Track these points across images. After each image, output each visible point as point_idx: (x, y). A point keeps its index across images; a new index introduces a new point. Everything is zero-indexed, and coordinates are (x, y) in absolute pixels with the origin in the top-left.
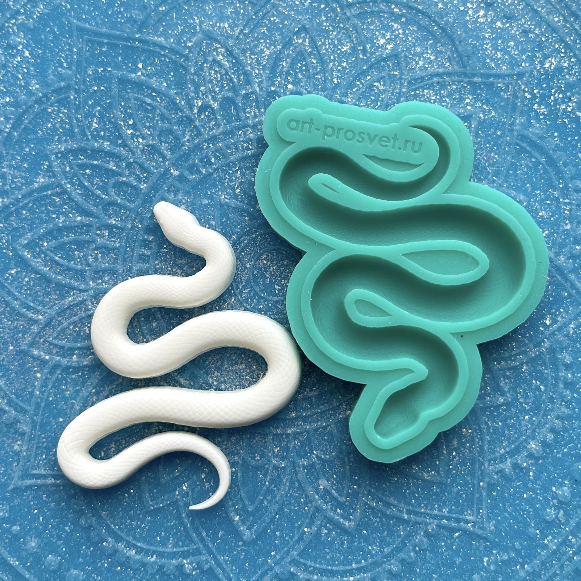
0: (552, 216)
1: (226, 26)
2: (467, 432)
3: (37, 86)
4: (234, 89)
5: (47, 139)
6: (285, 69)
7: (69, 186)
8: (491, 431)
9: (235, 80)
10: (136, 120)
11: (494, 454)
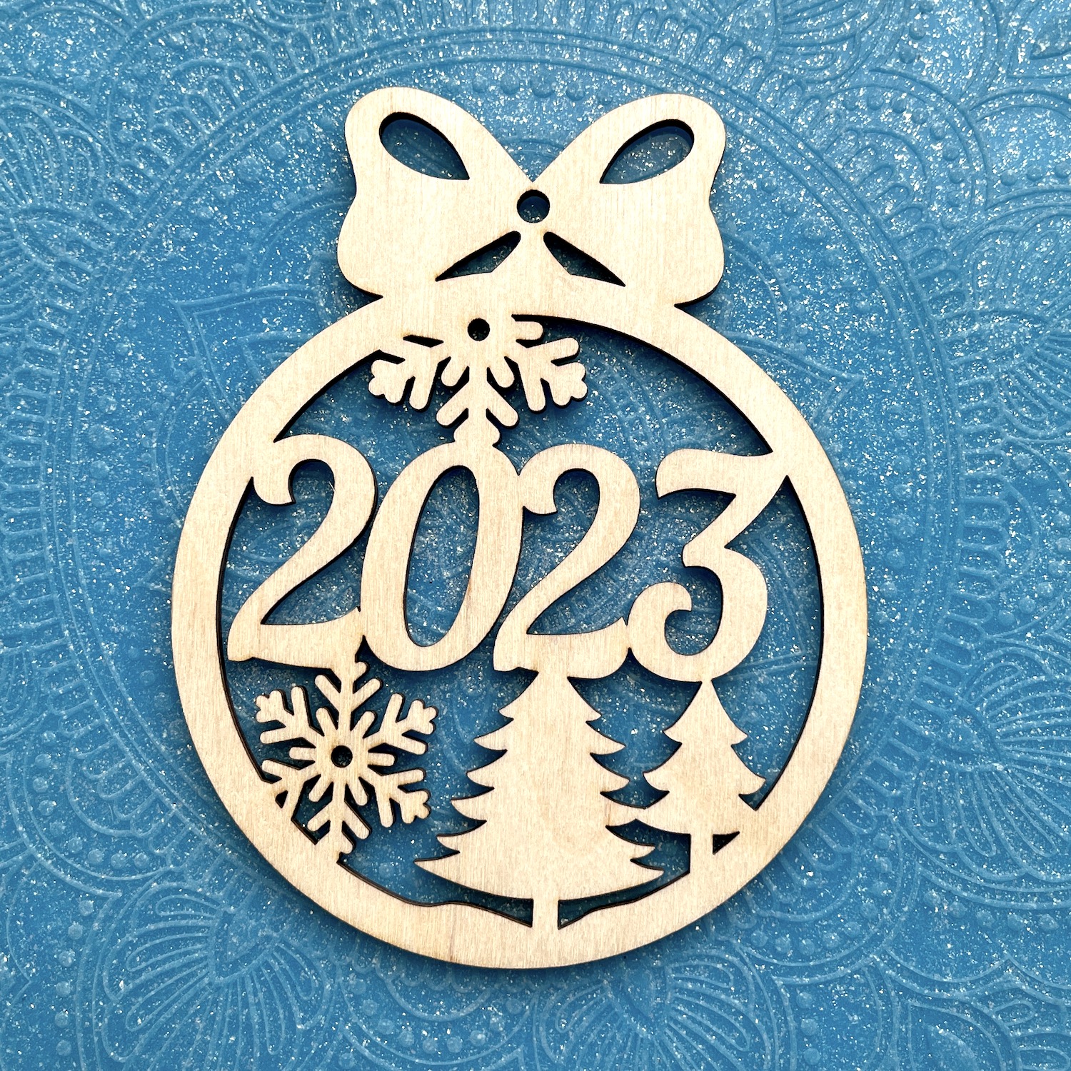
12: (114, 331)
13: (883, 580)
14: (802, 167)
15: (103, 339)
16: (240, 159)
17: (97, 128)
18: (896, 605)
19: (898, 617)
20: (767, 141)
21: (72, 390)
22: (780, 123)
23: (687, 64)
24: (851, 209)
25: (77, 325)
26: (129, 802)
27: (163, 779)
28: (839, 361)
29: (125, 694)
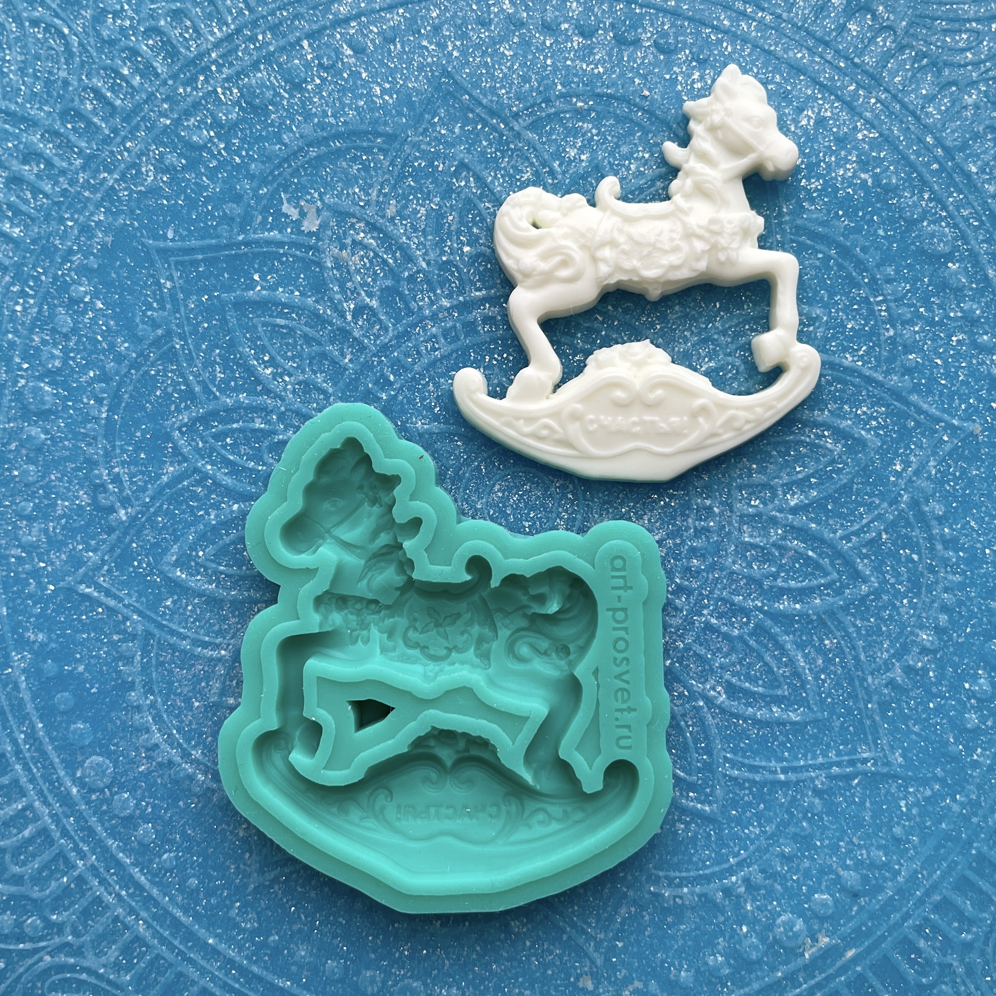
0: (866, 325)
1: (357, 190)
2: (832, 643)
3: (126, 345)
4: (392, 273)
5: (161, 412)
6: (452, 228)
7: (209, 467)
8: (863, 632)
9: (391, 261)
10: (274, 353)
11: (875, 662)
12: (69, 269)
13: (976, 677)
14: (928, 165)
15: (55, 278)
16: (249, 77)
17: (76, 17)
18: (989, 709)
19: (989, 723)
20: (890, 129)
21: (10, 336)
22: (907, 109)
23: (803, 25)
24: (982, 222)
25: (25, 257)
26: (25, 852)
27: (69, 828)
28: (950, 405)
29: (34, 718)
